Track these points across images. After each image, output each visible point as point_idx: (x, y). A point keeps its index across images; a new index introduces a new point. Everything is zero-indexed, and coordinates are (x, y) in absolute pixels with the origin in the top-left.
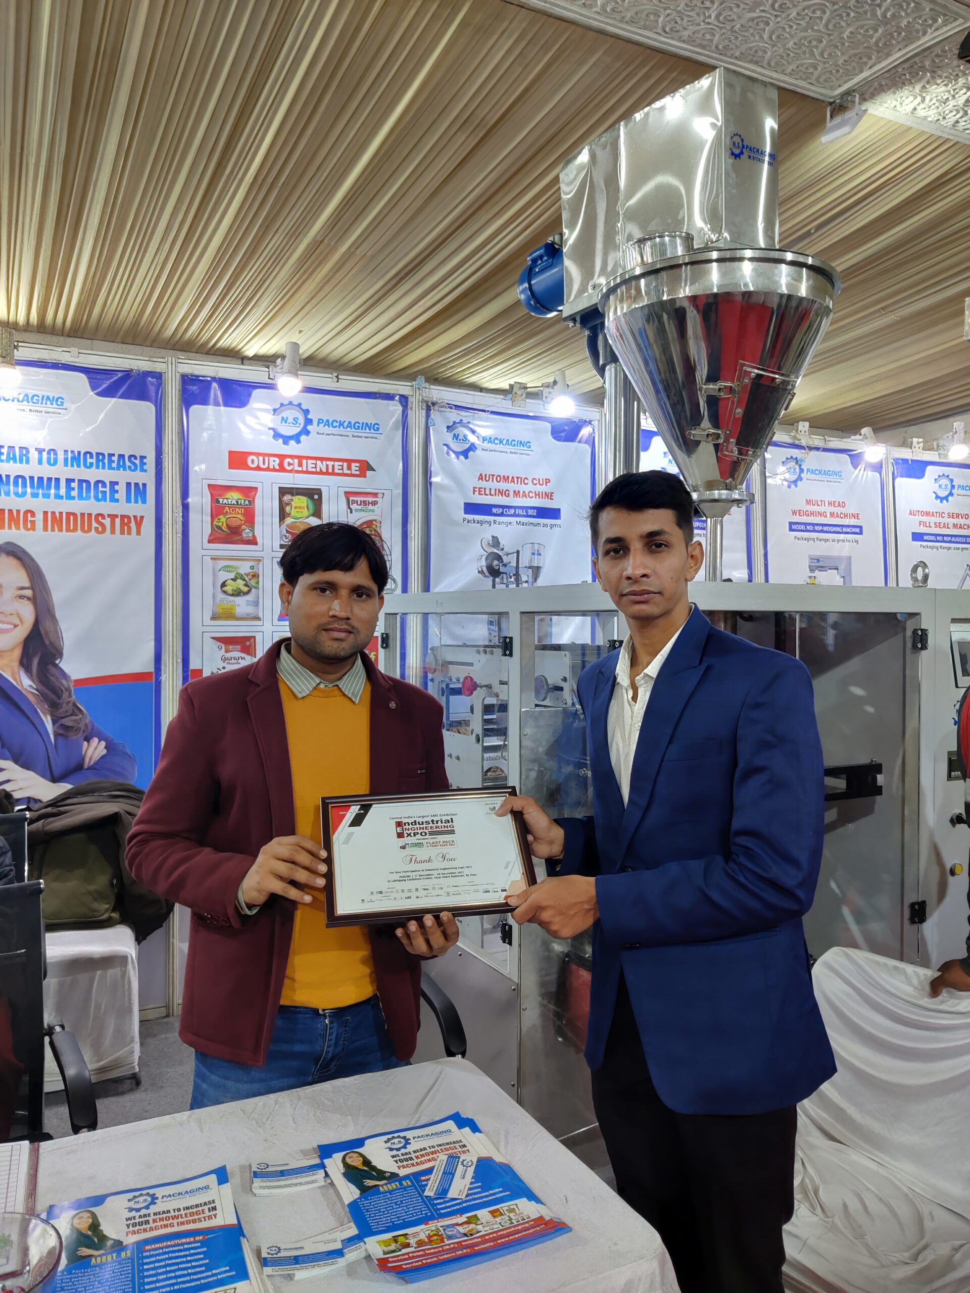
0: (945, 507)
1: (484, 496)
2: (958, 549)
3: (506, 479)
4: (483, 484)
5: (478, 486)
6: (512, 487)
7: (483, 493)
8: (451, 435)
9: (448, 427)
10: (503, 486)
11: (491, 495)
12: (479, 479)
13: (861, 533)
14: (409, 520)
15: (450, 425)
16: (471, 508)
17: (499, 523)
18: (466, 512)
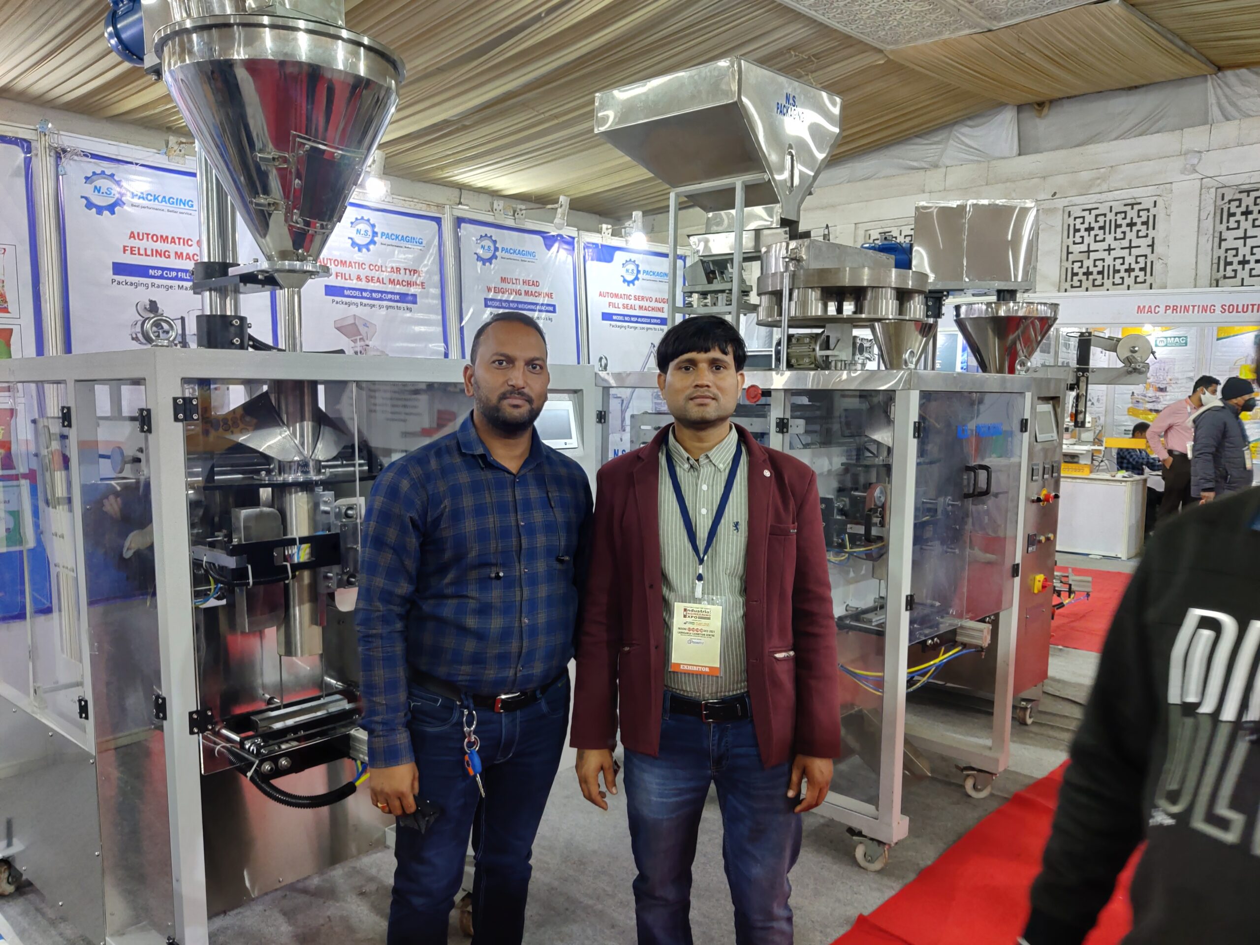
0: (631, 290)
1: (137, 256)
2: (643, 328)
3: (164, 239)
4: (135, 243)
5: (130, 245)
6: (172, 248)
7: (136, 252)
8: (91, 187)
9: (87, 178)
10: (160, 246)
11: (146, 255)
12: (130, 237)
13: (554, 311)
14: (42, 280)
15: (89, 175)
16: (120, 269)
17: (158, 287)
18: (115, 273)
